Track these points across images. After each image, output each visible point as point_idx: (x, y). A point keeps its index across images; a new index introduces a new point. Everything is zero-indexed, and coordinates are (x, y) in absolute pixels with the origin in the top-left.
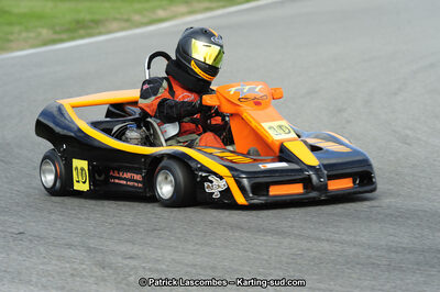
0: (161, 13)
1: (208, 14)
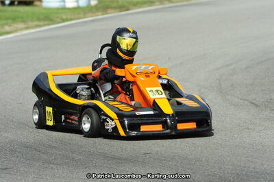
0: (7, 28)
1: (38, 29)
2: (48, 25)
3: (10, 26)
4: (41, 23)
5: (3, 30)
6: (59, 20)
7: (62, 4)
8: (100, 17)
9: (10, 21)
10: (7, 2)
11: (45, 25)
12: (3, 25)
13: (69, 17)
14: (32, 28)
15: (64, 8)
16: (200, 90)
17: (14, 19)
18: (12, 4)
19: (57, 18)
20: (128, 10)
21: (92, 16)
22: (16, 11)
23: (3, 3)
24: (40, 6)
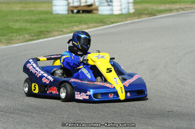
2: (102, 26)
3: (77, 27)
4: (98, 25)
5: (73, 30)
6: (109, 22)
7: (111, 12)
8: (136, 20)
9: (77, 23)
10: (75, 11)
11: (100, 26)
12: (73, 26)
13: (116, 20)
14: (92, 28)
15: (112, 15)
17: (80, 22)
18: (78, 12)
19: (108, 21)
20: (155, 15)
21: (131, 20)
22: (81, 17)
23: (72, 12)
24: (97, 13)
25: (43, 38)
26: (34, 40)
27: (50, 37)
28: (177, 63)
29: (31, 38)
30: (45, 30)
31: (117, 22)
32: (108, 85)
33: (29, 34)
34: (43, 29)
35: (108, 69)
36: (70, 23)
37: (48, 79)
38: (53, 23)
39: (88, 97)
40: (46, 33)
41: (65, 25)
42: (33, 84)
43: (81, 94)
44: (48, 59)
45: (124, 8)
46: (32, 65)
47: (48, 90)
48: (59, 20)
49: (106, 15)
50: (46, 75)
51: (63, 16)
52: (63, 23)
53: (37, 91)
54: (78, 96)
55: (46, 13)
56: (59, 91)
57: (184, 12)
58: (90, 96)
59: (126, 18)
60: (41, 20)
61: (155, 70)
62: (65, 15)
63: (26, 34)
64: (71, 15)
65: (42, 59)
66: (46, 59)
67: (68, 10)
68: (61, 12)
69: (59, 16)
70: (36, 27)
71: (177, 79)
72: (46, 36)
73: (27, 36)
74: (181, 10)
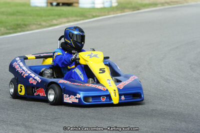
2: (83, 20)
3: (57, 20)
4: (78, 19)
5: (52, 23)
6: (90, 17)
7: (93, 5)
8: (119, 14)
9: (56, 17)
10: (55, 4)
11: (80, 20)
12: (52, 20)
13: (98, 14)
14: (72, 21)
15: (94, 9)
16: (191, 66)
17: (60, 16)
18: (58, 5)
19: (89, 15)
20: (138, 10)
21: (113, 14)
22: (61, 10)
23: (51, 4)
24: (78, 6)
25: (20, 32)
26: (10, 33)
27: (28, 30)
28: (162, 60)
29: (8, 31)
30: (22, 23)
31: (99, 16)
32: (100, 87)
33: (5, 27)
34: (19, 22)
35: (101, 70)
36: (49, 16)
37: (35, 79)
38: (31, 16)
39: (78, 100)
40: (23, 26)
41: (44, 18)
42: (19, 85)
43: (70, 97)
44: (37, 58)
45: (107, 2)
46: (18, 64)
47: (35, 92)
48: (37, 12)
49: (87, 9)
50: (33, 75)
51: (41, 9)
52: (42, 16)
53: (23, 93)
54: (68, 99)
55: (23, 5)
56: (47, 93)
57: (170, 6)
58: (80, 99)
59: (109, 12)
60: (18, 12)
61: (139, 67)
62: (44, 7)
63: (1, 27)
64: (50, 7)
65: (31, 57)
66: (35, 57)
67: (47, 3)
68: (39, 5)
69: (37, 8)
70: (12, 20)
71: (162, 77)
72: (23, 29)
73: (2, 29)
74: (166, 4)
